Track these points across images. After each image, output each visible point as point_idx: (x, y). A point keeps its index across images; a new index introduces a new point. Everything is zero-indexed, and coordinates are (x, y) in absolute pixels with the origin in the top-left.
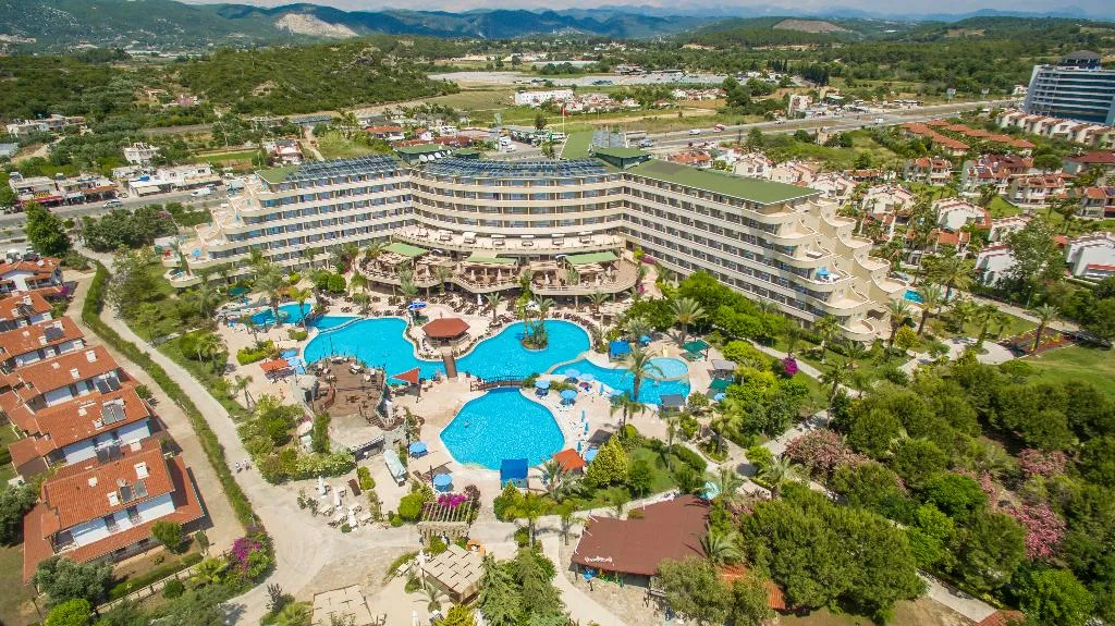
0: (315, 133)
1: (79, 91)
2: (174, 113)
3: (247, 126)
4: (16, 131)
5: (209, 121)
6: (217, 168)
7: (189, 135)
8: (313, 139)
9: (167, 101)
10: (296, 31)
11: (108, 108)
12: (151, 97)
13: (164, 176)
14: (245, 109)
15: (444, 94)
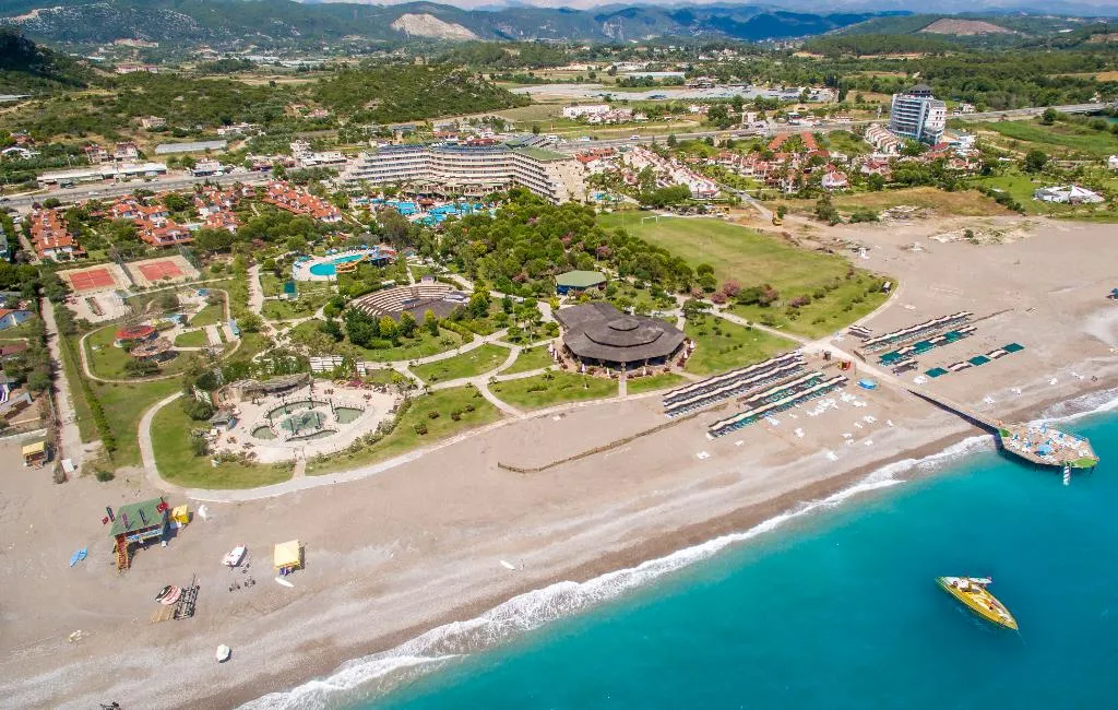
0: (403, 136)
1: (248, 106)
2: (312, 122)
3: (360, 131)
4: (223, 133)
5: (337, 128)
6: (344, 153)
7: (324, 137)
8: (402, 140)
9: (307, 113)
10: (412, 32)
11: (269, 118)
12: (295, 110)
13: (318, 157)
14: (359, 120)
15: (515, 107)
